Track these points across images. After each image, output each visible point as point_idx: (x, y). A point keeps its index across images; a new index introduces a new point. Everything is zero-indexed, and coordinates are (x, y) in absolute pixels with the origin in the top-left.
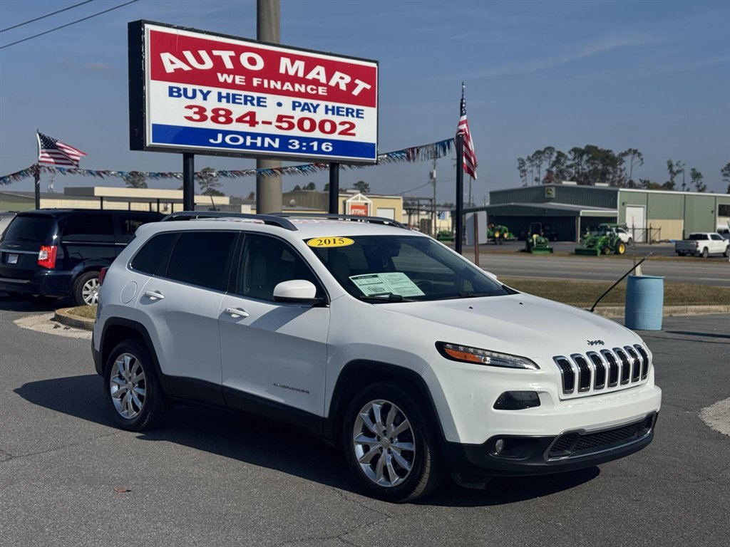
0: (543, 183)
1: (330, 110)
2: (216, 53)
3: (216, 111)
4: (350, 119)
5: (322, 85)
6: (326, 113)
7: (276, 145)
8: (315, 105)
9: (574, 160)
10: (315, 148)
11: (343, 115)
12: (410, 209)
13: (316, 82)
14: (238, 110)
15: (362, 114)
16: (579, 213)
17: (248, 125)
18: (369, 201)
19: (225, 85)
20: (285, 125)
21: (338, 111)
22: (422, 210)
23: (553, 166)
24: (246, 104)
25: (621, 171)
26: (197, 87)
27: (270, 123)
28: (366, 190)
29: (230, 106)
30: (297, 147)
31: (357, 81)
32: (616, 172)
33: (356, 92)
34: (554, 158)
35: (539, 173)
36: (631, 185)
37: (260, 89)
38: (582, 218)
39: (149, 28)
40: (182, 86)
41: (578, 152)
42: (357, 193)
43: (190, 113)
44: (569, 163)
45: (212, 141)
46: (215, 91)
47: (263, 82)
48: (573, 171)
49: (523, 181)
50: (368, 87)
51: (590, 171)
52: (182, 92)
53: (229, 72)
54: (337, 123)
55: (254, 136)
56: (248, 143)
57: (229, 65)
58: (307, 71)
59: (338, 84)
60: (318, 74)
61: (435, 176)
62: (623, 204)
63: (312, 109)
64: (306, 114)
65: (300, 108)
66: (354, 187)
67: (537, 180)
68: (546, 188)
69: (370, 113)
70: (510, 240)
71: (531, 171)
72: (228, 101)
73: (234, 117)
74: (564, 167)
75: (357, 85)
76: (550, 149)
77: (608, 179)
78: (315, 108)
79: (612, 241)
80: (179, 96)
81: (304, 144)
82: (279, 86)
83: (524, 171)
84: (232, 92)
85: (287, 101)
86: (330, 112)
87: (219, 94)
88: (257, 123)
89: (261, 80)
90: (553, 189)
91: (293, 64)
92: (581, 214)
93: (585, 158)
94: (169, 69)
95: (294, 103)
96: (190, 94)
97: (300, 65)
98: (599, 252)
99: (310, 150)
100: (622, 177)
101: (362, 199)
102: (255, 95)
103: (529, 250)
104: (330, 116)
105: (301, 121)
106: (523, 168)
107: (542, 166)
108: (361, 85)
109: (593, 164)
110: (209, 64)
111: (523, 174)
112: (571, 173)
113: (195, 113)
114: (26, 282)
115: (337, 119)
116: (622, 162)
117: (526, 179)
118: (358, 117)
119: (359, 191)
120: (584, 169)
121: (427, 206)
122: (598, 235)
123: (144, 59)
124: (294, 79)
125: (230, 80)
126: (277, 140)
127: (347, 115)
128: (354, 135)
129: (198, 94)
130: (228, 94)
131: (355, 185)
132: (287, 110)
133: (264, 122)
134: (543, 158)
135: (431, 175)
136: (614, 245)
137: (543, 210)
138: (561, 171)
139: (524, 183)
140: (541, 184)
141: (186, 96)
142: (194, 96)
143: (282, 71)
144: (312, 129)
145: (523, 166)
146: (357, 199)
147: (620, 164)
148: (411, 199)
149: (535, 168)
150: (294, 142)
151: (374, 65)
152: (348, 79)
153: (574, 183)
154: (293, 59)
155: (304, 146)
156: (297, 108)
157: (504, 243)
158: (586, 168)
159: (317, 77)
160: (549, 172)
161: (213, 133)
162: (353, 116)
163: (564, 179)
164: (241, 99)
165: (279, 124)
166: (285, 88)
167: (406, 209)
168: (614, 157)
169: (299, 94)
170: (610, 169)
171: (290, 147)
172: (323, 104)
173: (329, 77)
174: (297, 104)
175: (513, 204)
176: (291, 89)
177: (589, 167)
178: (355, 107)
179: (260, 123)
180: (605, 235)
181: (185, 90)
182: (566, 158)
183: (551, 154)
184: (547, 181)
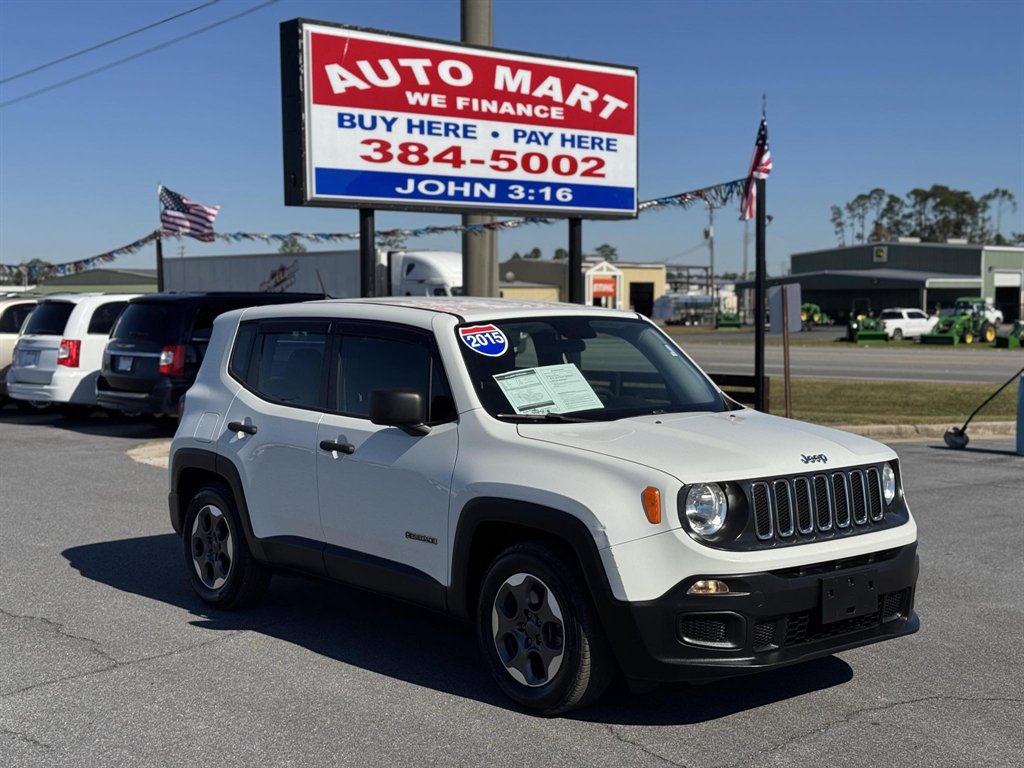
0: (869, 241)
1: (568, 140)
2: (403, 62)
3: (404, 147)
4: (597, 153)
5: (557, 104)
6: (563, 145)
7: (491, 193)
8: (546, 134)
9: (914, 206)
10: (548, 197)
11: (587, 148)
12: (676, 283)
13: (547, 101)
14: (436, 145)
15: (615, 145)
16: (923, 283)
17: (450, 165)
18: (618, 273)
19: (417, 109)
20: (504, 165)
21: (580, 142)
22: (693, 284)
23: (882, 216)
24: (447, 134)
25: (984, 221)
26: (378, 113)
27: (482, 162)
28: (613, 257)
29: (425, 140)
30: (522, 196)
31: (607, 98)
32: (976, 223)
33: (605, 114)
34: (884, 205)
35: (863, 226)
36: (999, 241)
37: (467, 112)
38: (930, 291)
39: (309, 29)
40: (356, 112)
41: (921, 196)
42: (601, 262)
43: (369, 150)
44: (907, 211)
45: (399, 190)
46: (403, 117)
47: (471, 103)
48: (912, 222)
49: (839, 239)
50: (624, 105)
51: (938, 222)
52: (356, 121)
53: (423, 90)
54: (579, 160)
55: (460, 181)
56: (451, 192)
57: (423, 79)
58: (535, 85)
59: (579, 103)
60: (551, 88)
61: (712, 234)
62: (990, 269)
63: (542, 140)
64: (534, 147)
65: (526, 139)
66: (595, 253)
67: (860, 237)
68: (875, 249)
69: (626, 143)
70: (822, 325)
71: (852, 225)
72: (422, 132)
73: (431, 154)
74: (899, 218)
75: (606, 104)
76: (878, 192)
77: (965, 234)
78: (547, 139)
79: (976, 323)
80: (353, 126)
81: (532, 191)
82: (493, 107)
83: (840, 224)
84: (427, 118)
85: (506, 129)
86: (568, 144)
87: (410, 122)
88: (464, 162)
89: (468, 99)
90: (885, 249)
91: (514, 74)
92: (927, 285)
93: (931, 203)
94: (339, 88)
95: (516, 132)
96: (368, 123)
97: (525, 76)
98: (957, 339)
99: (540, 199)
100: (985, 230)
101: (609, 269)
102: (461, 122)
103: (852, 338)
104: (568, 150)
105: (526, 158)
106: (839, 220)
107: (867, 216)
108: (613, 104)
109: (942, 212)
110: (394, 79)
111: (839, 229)
112: (910, 226)
113: (376, 150)
114: (143, 396)
115: (578, 154)
116: (985, 207)
117: (843, 237)
118: (608, 149)
119: (602, 259)
120: (930, 220)
121: (700, 277)
122: (955, 315)
123: (303, 75)
124: (516, 98)
125: (424, 102)
126: (493, 187)
127: (593, 148)
128: (602, 176)
129: (380, 122)
130: (422, 122)
131: (598, 249)
132: (505, 142)
133: (473, 161)
134: (868, 205)
135: (707, 234)
136: (979, 328)
137: (870, 279)
138: (897, 224)
139: (841, 242)
140: (865, 242)
141: (362, 126)
142: (374, 126)
143: (499, 85)
144: (543, 168)
145: (840, 217)
146: (601, 269)
147: (983, 211)
148: (678, 268)
149: (856, 220)
150: (516, 189)
151: (631, 73)
152: (593, 95)
153: (916, 241)
154: (515, 67)
155: (531, 195)
156: (520, 140)
157: (813, 329)
158: (931, 217)
159: (549, 93)
160: (878, 225)
161: (401, 179)
162: (601, 149)
163: (900, 233)
164: (439, 129)
165: (495, 163)
166: (503, 111)
167: (670, 283)
168: (973, 201)
169: (523, 119)
170: (968, 219)
171: (511, 196)
172: (557, 132)
173: (566, 92)
174: (520, 134)
175: (826, 272)
176: (512, 112)
177: (936, 216)
178: (605, 135)
179: (468, 162)
180: (964, 314)
181: (361, 118)
182: (902, 203)
183: (881, 199)
184: (875, 237)
